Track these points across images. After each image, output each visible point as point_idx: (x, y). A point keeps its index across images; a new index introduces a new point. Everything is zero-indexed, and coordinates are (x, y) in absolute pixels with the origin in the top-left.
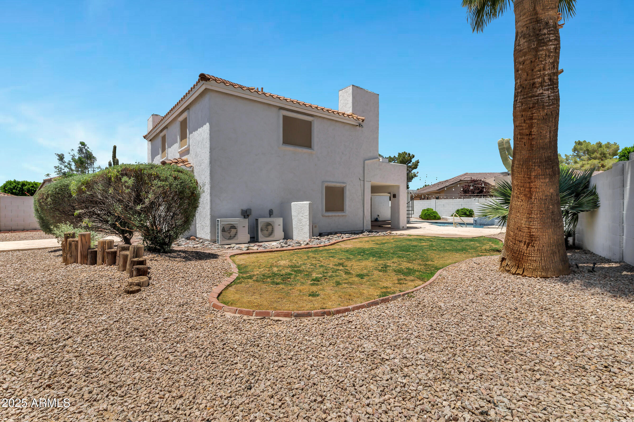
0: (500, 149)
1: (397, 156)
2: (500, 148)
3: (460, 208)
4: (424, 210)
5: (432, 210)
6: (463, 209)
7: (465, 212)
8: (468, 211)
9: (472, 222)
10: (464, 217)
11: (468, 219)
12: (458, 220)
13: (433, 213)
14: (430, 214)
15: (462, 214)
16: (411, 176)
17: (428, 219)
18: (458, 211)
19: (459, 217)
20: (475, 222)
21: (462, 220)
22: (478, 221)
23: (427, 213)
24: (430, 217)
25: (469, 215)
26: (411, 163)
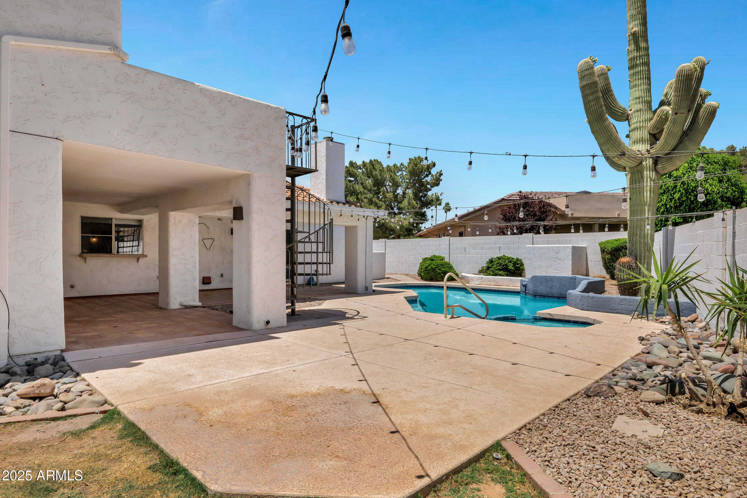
0: (583, 89)
1: (406, 164)
2: (584, 83)
3: (495, 256)
4: (425, 260)
5: (443, 259)
6: (501, 258)
7: (506, 265)
8: (510, 262)
9: (518, 288)
10: (504, 276)
11: (511, 280)
12: (489, 283)
13: (441, 267)
14: (435, 268)
15: (499, 269)
16: (430, 199)
17: (431, 280)
18: (491, 261)
19: (492, 275)
20: (524, 289)
21: (497, 283)
22: (530, 287)
23: (429, 265)
24: (436, 274)
25: (515, 270)
26: (430, 176)
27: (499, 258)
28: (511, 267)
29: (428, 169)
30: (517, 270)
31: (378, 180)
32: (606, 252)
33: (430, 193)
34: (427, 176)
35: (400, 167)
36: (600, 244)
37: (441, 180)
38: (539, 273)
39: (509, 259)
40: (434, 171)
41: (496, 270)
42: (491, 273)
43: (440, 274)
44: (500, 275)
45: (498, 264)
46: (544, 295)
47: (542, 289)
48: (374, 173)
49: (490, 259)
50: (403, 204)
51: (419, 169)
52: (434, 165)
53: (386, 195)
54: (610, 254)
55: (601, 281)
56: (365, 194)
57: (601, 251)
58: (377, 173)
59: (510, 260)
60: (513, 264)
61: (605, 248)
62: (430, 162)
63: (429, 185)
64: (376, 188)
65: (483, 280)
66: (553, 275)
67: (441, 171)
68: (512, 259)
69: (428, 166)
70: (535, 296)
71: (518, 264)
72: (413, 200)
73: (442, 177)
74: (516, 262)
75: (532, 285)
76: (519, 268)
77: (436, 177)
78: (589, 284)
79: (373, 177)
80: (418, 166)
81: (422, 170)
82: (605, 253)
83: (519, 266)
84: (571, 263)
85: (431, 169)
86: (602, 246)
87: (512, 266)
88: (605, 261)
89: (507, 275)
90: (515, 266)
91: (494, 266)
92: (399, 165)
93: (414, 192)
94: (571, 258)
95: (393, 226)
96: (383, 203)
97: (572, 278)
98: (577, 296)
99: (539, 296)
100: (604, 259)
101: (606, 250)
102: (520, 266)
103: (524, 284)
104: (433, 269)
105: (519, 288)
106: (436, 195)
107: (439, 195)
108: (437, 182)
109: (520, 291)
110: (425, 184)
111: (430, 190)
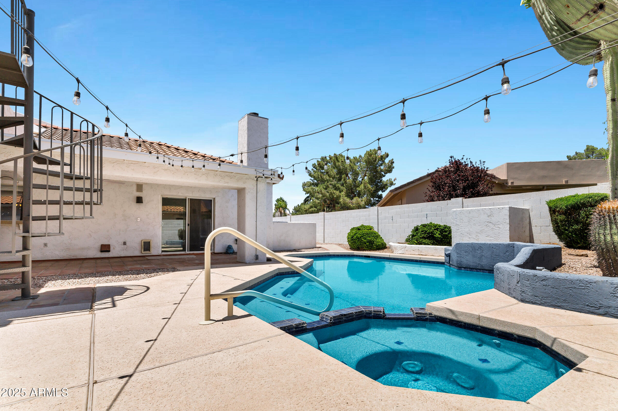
3: (421, 224)
4: (353, 229)
5: (371, 228)
6: (426, 225)
7: (432, 233)
8: (437, 229)
9: (442, 258)
10: (429, 245)
11: (436, 249)
12: (413, 252)
13: (366, 236)
14: (361, 237)
15: (423, 238)
16: (385, 183)
17: (358, 249)
18: (416, 229)
19: (417, 244)
20: (448, 258)
21: (421, 252)
22: (454, 257)
23: (355, 235)
24: (362, 244)
25: (442, 239)
26: (383, 165)
27: (424, 226)
28: (437, 235)
29: (382, 159)
30: (445, 238)
31: (340, 169)
32: (559, 211)
33: (384, 179)
34: (381, 165)
35: (359, 158)
36: (548, 203)
37: (393, 168)
38: (466, 240)
39: (435, 226)
40: (387, 161)
41: (421, 238)
42: (415, 241)
43: (365, 244)
44: (425, 244)
45: (423, 231)
46: (471, 267)
47: (469, 260)
48: (337, 164)
49: (415, 227)
50: (360, 188)
51: (373, 159)
52: (387, 156)
53: (346, 181)
54: (565, 213)
55: (555, 248)
56: (330, 182)
57: (550, 211)
58: (340, 164)
59: (437, 227)
60: (440, 231)
61: (557, 207)
62: (383, 153)
63: (383, 172)
64: (338, 176)
65: (406, 249)
66: (483, 242)
67: (393, 159)
68: (439, 226)
69: (382, 157)
70: (460, 267)
71: (446, 232)
72: (368, 184)
73: (394, 165)
74: (443, 229)
75: (456, 254)
76: (446, 235)
77: (388, 165)
78: (536, 252)
79: (337, 168)
80: (373, 156)
81: (376, 160)
82: (557, 214)
83: (447, 233)
84: (508, 228)
85: (385, 159)
86: (551, 205)
87: (439, 234)
88: (557, 223)
89: (433, 244)
90: (442, 233)
91: (419, 235)
92: (358, 157)
93: (369, 178)
94: (508, 221)
95: (352, 205)
96: (344, 188)
97: (508, 245)
98: (511, 275)
99: (465, 268)
100: (554, 222)
101: (557, 209)
102: (449, 234)
103: (447, 253)
104: (358, 238)
105: (444, 258)
106: (390, 181)
107: (393, 180)
108: (390, 169)
109: (444, 261)
110: (379, 171)
111: (384, 176)
